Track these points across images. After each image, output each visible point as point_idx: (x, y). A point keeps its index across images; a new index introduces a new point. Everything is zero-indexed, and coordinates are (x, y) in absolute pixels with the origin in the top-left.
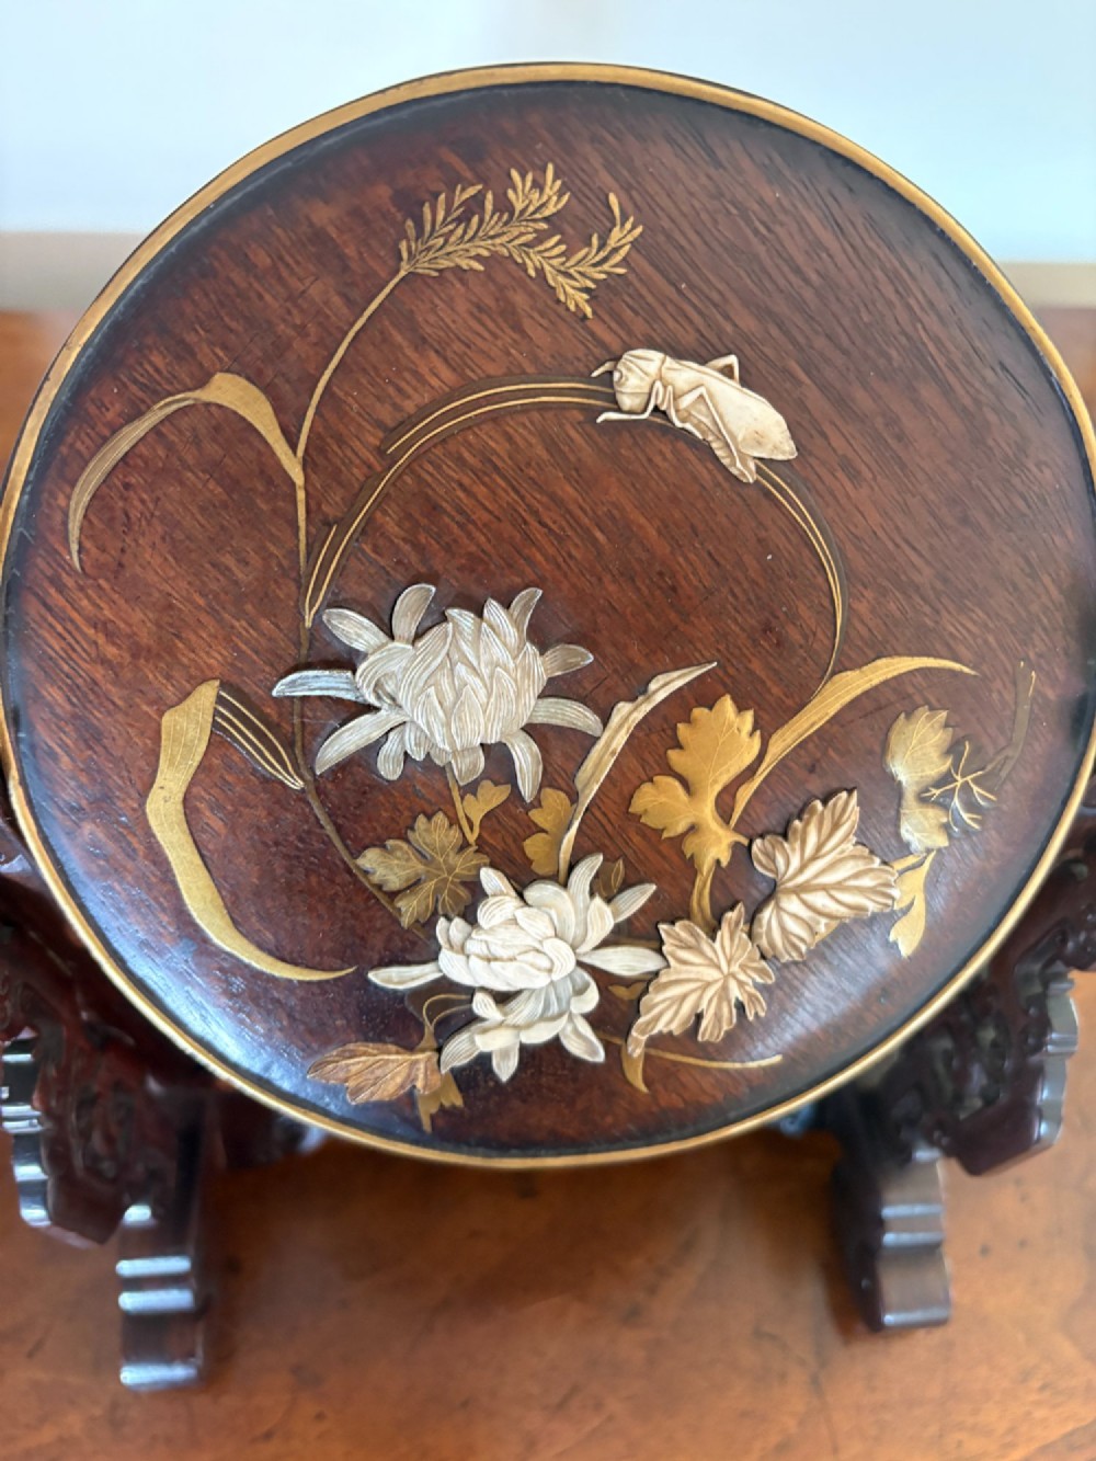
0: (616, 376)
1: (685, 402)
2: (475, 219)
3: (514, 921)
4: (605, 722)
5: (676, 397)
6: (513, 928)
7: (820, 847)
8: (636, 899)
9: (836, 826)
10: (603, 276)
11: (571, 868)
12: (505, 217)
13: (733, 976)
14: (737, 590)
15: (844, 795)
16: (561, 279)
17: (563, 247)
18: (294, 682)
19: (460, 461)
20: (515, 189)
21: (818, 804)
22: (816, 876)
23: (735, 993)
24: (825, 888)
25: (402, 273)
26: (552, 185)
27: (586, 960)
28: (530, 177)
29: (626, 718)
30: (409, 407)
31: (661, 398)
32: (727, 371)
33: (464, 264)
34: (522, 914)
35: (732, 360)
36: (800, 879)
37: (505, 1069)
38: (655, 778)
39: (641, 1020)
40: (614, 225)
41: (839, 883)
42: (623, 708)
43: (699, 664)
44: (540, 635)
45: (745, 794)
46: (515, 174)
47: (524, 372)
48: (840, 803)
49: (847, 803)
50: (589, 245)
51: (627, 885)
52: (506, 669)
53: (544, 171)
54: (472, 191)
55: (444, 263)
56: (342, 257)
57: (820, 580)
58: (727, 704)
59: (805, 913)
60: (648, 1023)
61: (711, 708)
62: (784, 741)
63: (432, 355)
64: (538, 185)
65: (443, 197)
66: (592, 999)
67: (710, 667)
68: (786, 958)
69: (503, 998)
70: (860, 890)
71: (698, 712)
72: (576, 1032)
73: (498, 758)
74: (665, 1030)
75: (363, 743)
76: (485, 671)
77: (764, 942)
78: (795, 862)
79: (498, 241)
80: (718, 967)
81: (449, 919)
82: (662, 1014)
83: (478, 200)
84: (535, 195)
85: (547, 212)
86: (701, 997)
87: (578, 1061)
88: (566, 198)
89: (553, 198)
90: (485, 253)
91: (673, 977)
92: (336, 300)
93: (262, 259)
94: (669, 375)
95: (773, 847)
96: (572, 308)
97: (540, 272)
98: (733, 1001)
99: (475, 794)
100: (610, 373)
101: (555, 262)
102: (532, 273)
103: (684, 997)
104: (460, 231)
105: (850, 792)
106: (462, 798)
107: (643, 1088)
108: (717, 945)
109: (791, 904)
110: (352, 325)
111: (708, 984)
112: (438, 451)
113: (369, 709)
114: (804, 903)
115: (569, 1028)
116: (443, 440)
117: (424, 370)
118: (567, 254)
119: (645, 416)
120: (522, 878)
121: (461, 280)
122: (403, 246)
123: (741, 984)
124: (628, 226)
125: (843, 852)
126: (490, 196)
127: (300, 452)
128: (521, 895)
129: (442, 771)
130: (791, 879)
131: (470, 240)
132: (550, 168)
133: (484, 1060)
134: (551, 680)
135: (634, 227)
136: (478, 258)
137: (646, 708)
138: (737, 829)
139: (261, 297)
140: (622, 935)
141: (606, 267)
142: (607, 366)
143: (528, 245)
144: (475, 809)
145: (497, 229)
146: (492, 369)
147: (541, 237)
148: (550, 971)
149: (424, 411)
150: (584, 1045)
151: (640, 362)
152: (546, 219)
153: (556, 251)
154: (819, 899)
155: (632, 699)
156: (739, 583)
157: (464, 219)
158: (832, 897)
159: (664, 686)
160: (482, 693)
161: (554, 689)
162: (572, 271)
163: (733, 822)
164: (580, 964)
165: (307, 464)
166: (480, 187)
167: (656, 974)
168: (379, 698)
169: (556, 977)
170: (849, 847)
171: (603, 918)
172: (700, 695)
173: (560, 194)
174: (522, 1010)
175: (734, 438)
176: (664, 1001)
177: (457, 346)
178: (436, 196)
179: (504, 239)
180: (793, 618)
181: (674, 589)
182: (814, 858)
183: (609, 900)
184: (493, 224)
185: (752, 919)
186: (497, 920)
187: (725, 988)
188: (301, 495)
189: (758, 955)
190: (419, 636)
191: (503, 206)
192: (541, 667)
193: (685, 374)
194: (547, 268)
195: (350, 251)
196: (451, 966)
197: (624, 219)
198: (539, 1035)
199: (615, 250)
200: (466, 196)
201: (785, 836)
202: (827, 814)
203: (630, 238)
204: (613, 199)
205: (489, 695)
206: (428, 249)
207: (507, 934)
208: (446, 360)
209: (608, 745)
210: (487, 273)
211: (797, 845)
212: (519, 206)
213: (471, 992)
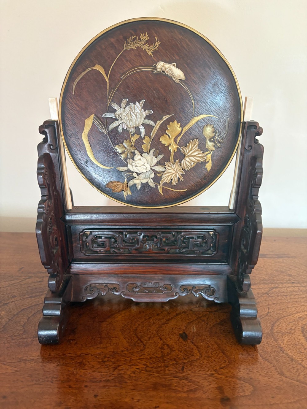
0: (157, 66)
1: (167, 70)
2: (135, 41)
3: (140, 159)
4: (155, 123)
5: (166, 69)
6: (140, 161)
7: (192, 148)
8: (160, 157)
9: (195, 145)
10: (154, 50)
11: (150, 151)
12: (140, 41)
13: (177, 172)
14: (177, 102)
15: (196, 139)
16: (148, 50)
17: (148, 45)
18: (106, 114)
19: (132, 79)
20: (141, 36)
21: (191, 141)
22: (191, 154)
23: (178, 176)
24: (193, 156)
25: (124, 49)
26: (147, 36)
27: (153, 168)
28: (143, 34)
29: (159, 124)
30: (125, 70)
31: (163, 69)
32: (174, 65)
33: (133, 48)
34: (141, 158)
35: (175, 63)
36: (189, 154)
37: (139, 187)
38: (164, 135)
39: (162, 180)
40: (156, 42)
41: (195, 155)
42: (158, 122)
43: (171, 114)
44: (145, 108)
45: (179, 138)
46: (141, 34)
47: (142, 65)
49: (196, 141)
50: (152, 45)
51: (159, 154)
52: (139, 113)
53: (145, 33)
54: (135, 37)
55: (130, 48)
56: (115, 47)
57: (190, 100)
58: (176, 122)
59: (190, 161)
60: (163, 180)
61: (173, 122)
62: (185, 129)
63: (129, 62)
64: (145, 36)
65: (130, 38)
66: (153, 175)
67: (172, 115)
68: (186, 170)
69: (138, 174)
70: (199, 157)
71: (171, 123)
72: (151, 181)
73: (137, 129)
74: (166, 182)
75: (116, 126)
76: (136, 113)
77: (182, 166)
78: (188, 151)
79: (138, 44)
80: (175, 171)
81: (129, 159)
82: (166, 179)
83: (136, 38)
84: (144, 37)
85: (146, 40)
86: (172, 176)
87: (151, 187)
88: (149, 38)
89: (147, 38)
90: (137, 46)
91: (167, 172)
92: (114, 53)
93: (103, 47)
94: (165, 66)
95: (184, 148)
96: (150, 55)
97: (145, 49)
98: (177, 177)
99: (134, 136)
100: (156, 65)
101: (147, 48)
102: (144, 49)
103: (169, 176)
104: (133, 43)
105: (197, 139)
106: (132, 137)
107: (162, 194)
108: (175, 166)
109: (187, 159)
110: (116, 57)
111: (173, 174)
112: (129, 77)
113: (118, 120)
114: (189, 159)
115: (149, 181)
116: (130, 76)
117: (127, 65)
118: (149, 47)
119: (161, 72)
120: (141, 152)
121: (133, 50)
122: (124, 45)
123: (179, 174)
124: (158, 42)
125: (196, 149)
126: (137, 38)
127: (108, 77)
128: (141, 155)
129: (128, 131)
130: (187, 155)
131: (135, 44)
132: (146, 33)
133: (135, 185)
134: (146, 116)
135: (159, 42)
136: (135, 47)
137: (162, 122)
138: (178, 145)
139: (103, 53)
140: (159, 163)
141: (155, 48)
142: (155, 64)
143: (143, 45)
144: (134, 139)
145: (138, 43)
146: (138, 65)
147: (145, 44)
148: (146, 169)
149: (127, 71)
150: (152, 184)
151: (160, 64)
152: (146, 41)
153: (147, 46)
154: (192, 158)
155: (160, 120)
156: (177, 100)
157: (133, 41)
158: (194, 158)
159: (165, 118)
160: (135, 117)
162: (150, 49)
163: (177, 143)
164: (151, 169)
165: (109, 79)
166: (136, 36)
167: (164, 171)
168: (119, 118)
169: (147, 170)
170: (197, 148)
171: (155, 160)
172: (171, 120)
173: (148, 37)
174: (142, 176)
175: (175, 76)
176: (165, 176)
177: (132, 61)
178: (129, 37)
179: (140, 44)
180: (186, 107)
181: (166, 101)
182: (191, 150)
183: (156, 157)
184: (138, 42)
185: (181, 162)
186: (137, 159)
187: (176, 175)
188: (108, 84)
189: (182, 169)
190: (126, 107)
191: (139, 39)
192: (145, 114)
193: (167, 66)
194: (146, 49)
195: (117, 46)
196: (130, 167)
197: (158, 41)
198: (144, 181)
199: (156, 46)
200: (134, 37)
201: (186, 147)
202: (193, 142)
203: (159, 44)
204: (156, 38)
205: (136, 118)
206: (128, 46)
207: (139, 162)
208: (131, 63)
209: (156, 128)
210: (137, 49)
211: (188, 148)
212: (142, 39)
213: (133, 172)
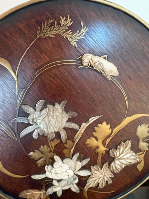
0: (82, 59)
1: (97, 64)
2: (53, 27)
3: (61, 166)
4: (80, 126)
5: (95, 63)
6: (61, 168)
7: (123, 151)
8: (86, 162)
9: (126, 147)
10: (80, 39)
11: (73, 155)
12: (59, 26)
13: (105, 176)
14: (107, 101)
15: (128, 141)
16: (71, 39)
17: (71, 33)
18: (15, 119)
19: (50, 75)
20: (61, 21)
21: (123, 143)
22: (122, 157)
23: (106, 179)
24: (124, 159)
25: (38, 37)
26: (69, 20)
27: (76, 173)
28: (64, 18)
29: (84, 126)
30: (39, 65)
31: (91, 63)
32: (105, 58)
33: (51, 36)
34: (63, 165)
35: (106, 56)
36: (119, 157)
37: (59, 194)
38: (90, 138)
39: (87, 185)
40: (82, 28)
41: (127, 158)
42: (84, 124)
43: (99, 115)
44: (66, 110)
45: (108, 140)
46: (61, 17)
47: (63, 58)
48: (127, 143)
49: (128, 142)
50: (77, 32)
51: (84, 159)
52: (59, 117)
53: (67, 17)
54: (52, 21)
55: (47, 36)
56: (25, 34)
57: (123, 99)
58: (104, 123)
59: (120, 164)
60: (88, 185)
61: (101, 124)
62: (116, 130)
63: (44, 54)
64: (66, 20)
65: (46, 22)
66: (77, 181)
67: (101, 116)
68: (116, 172)
69: (59, 181)
70: (131, 159)
71: (99, 125)
72: (74, 187)
73: (58, 134)
74: (92, 186)
75: (30, 131)
76: (55, 118)
77: (112, 169)
78: (118, 154)
79: (58, 31)
80: (102, 174)
81: (48, 166)
82: (91, 183)
83: (53, 23)
84: (65, 22)
85: (68, 25)
86: (99, 180)
87: (74, 192)
88: (72, 22)
89: (69, 23)
90: (55, 34)
91: (93, 177)
92: (24, 43)
93: (8, 34)
94: (93, 59)
95: (114, 151)
96: (73, 45)
97: (67, 38)
98: (105, 181)
99: (53, 141)
100: (81, 58)
101: (70, 36)
102: (65, 38)
103: (96, 180)
104: (50, 29)
105: (129, 140)
106: (50, 142)
107: (87, 197)
108: (102, 170)
109: (117, 162)
110: (27, 48)
111: (100, 178)
112: (46, 74)
113: (31, 125)
114: (120, 162)
115: (72, 186)
116: (46, 71)
117: (42, 57)
118: (72, 34)
119: (88, 67)
120: (63, 157)
121: (50, 39)
122: (38, 32)
123: (107, 177)
124: (85, 28)
125: (128, 152)
126: (56, 22)
127: (16, 74)
128: (62, 161)
129: (47, 137)
130: (118, 157)
131: (52, 31)
132: (69, 16)
133: (55, 193)
134: (68, 119)
135: (86, 29)
136: (53, 35)
137: (88, 124)
138: (106, 147)
139: (7, 42)
140: (83, 168)
141: (80, 37)
142: (80, 57)
143: (64, 32)
144: (53, 144)
145: (57, 29)
146: (56, 57)
147: (67, 31)
148: (68, 176)
149: (42, 66)
150: (75, 189)
151: (87, 56)
152: (68, 27)
153: (70, 33)
154: (123, 161)
155: (86, 122)
156: (107, 100)
157: (51, 26)
158: (125, 161)
159: (92, 120)
160: (54, 122)
161: (69, 120)
162: (73, 38)
163: (106, 146)
164: (74, 174)
165: (18, 77)
166: (54, 20)
167: (90, 176)
168: (33, 123)
169: (69, 177)
170: (129, 151)
171: (80, 165)
172: (99, 121)
173: (71, 22)
174: (62, 183)
175: (106, 71)
176: (91, 181)
177: (49, 53)
178: (44, 22)
179: (59, 31)
180: (118, 106)
181: (94, 101)
182: (122, 153)
183: (81, 161)
184: (57, 27)
185: (109, 165)
186: (58, 166)
187: (104, 178)
188: (17, 82)
189: (110, 172)
190: (41, 110)
191: (59, 24)
192: (67, 116)
193: (96, 59)
194: (68, 37)
195: (27, 33)
196: (48, 175)
197: (84, 27)
198: (66, 188)
199: (82, 33)
200: (51, 22)
201: (116, 149)
202: (125, 145)
203: (85, 31)
204: (82, 23)
205: (56, 122)
206: (43, 33)
207: (59, 169)
208: (47, 55)
209: (80, 132)
210: (56, 38)
211: (119, 151)
212: (62, 24)
213: (53, 180)
